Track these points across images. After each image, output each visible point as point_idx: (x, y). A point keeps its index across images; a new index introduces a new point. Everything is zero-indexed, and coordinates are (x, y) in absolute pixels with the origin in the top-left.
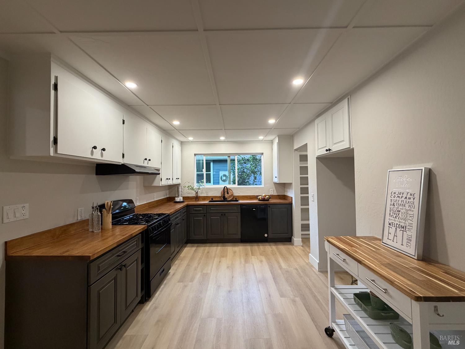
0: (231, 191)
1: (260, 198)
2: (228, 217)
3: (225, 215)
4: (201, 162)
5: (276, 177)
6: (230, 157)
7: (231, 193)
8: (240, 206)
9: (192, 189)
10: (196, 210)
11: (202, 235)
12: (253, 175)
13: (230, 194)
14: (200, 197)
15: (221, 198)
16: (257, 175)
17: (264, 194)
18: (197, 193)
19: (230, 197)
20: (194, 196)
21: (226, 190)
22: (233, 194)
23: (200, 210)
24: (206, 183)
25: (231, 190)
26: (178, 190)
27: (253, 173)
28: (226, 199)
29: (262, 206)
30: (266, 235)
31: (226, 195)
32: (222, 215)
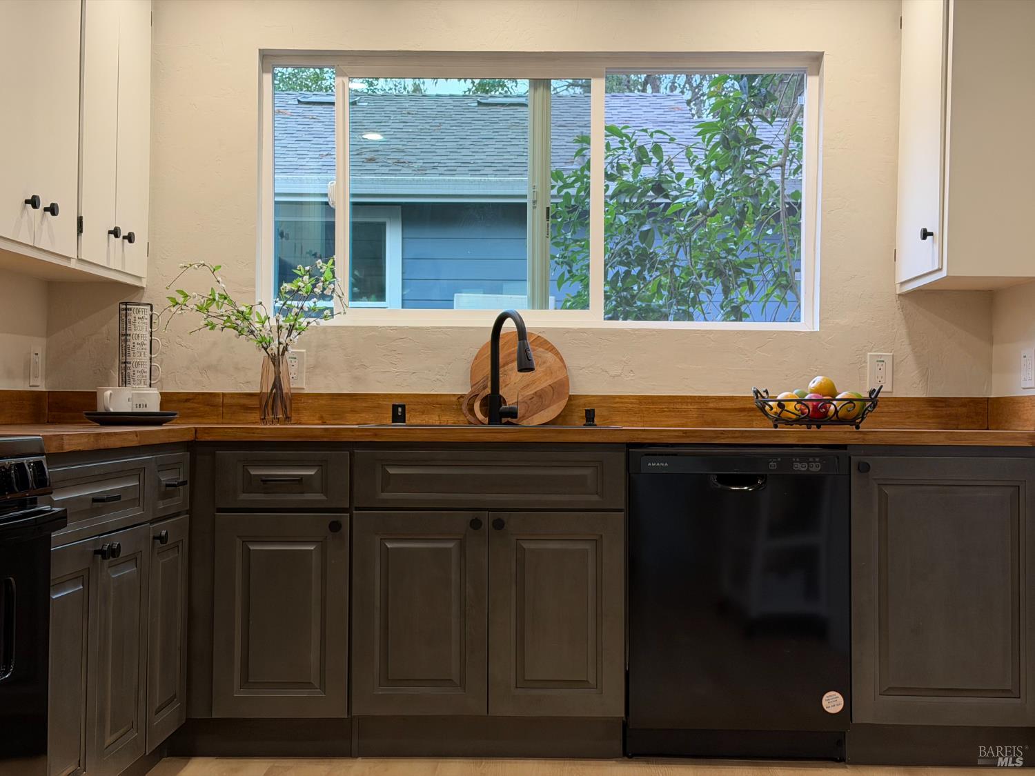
0: (549, 356)
1: (791, 407)
2: (526, 545)
3: (499, 525)
4: (315, 218)
5: (925, 234)
6: (546, 83)
7: (550, 372)
8: (621, 456)
9: (241, 323)
10: (265, 481)
11: (308, 685)
12: (718, 287)
13: (540, 379)
14: (298, 397)
15: (471, 410)
16: (752, 289)
17: (819, 379)
18: (276, 360)
19: (541, 399)
20: (256, 389)
21: (508, 349)
22: (563, 384)
23: (300, 480)
24: (355, 297)
25: (552, 349)
26: (124, 336)
27: (719, 273)
28: (513, 413)
29: (804, 458)
30: (833, 702)
31: (514, 387)
32: (476, 524)
